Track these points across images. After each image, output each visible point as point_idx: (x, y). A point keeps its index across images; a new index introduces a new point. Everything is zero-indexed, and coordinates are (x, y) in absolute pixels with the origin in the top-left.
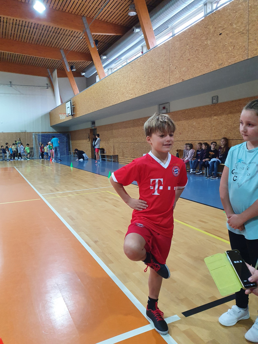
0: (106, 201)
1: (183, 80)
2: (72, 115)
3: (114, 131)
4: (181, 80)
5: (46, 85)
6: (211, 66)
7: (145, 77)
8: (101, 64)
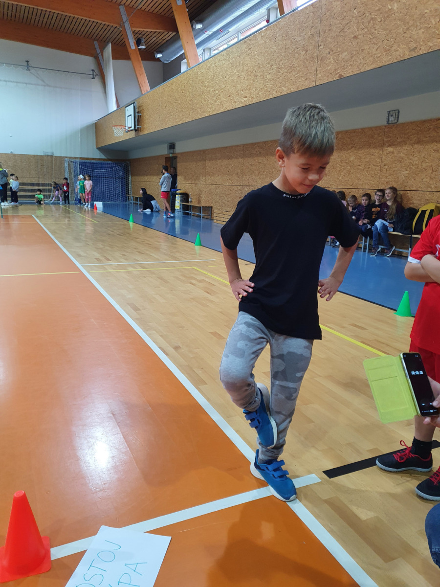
0: (192, 284)
1: (341, 75)
2: (136, 130)
3: (208, 164)
4: (338, 76)
5: (91, 73)
6: (396, 51)
7: (271, 66)
8: (192, 38)
